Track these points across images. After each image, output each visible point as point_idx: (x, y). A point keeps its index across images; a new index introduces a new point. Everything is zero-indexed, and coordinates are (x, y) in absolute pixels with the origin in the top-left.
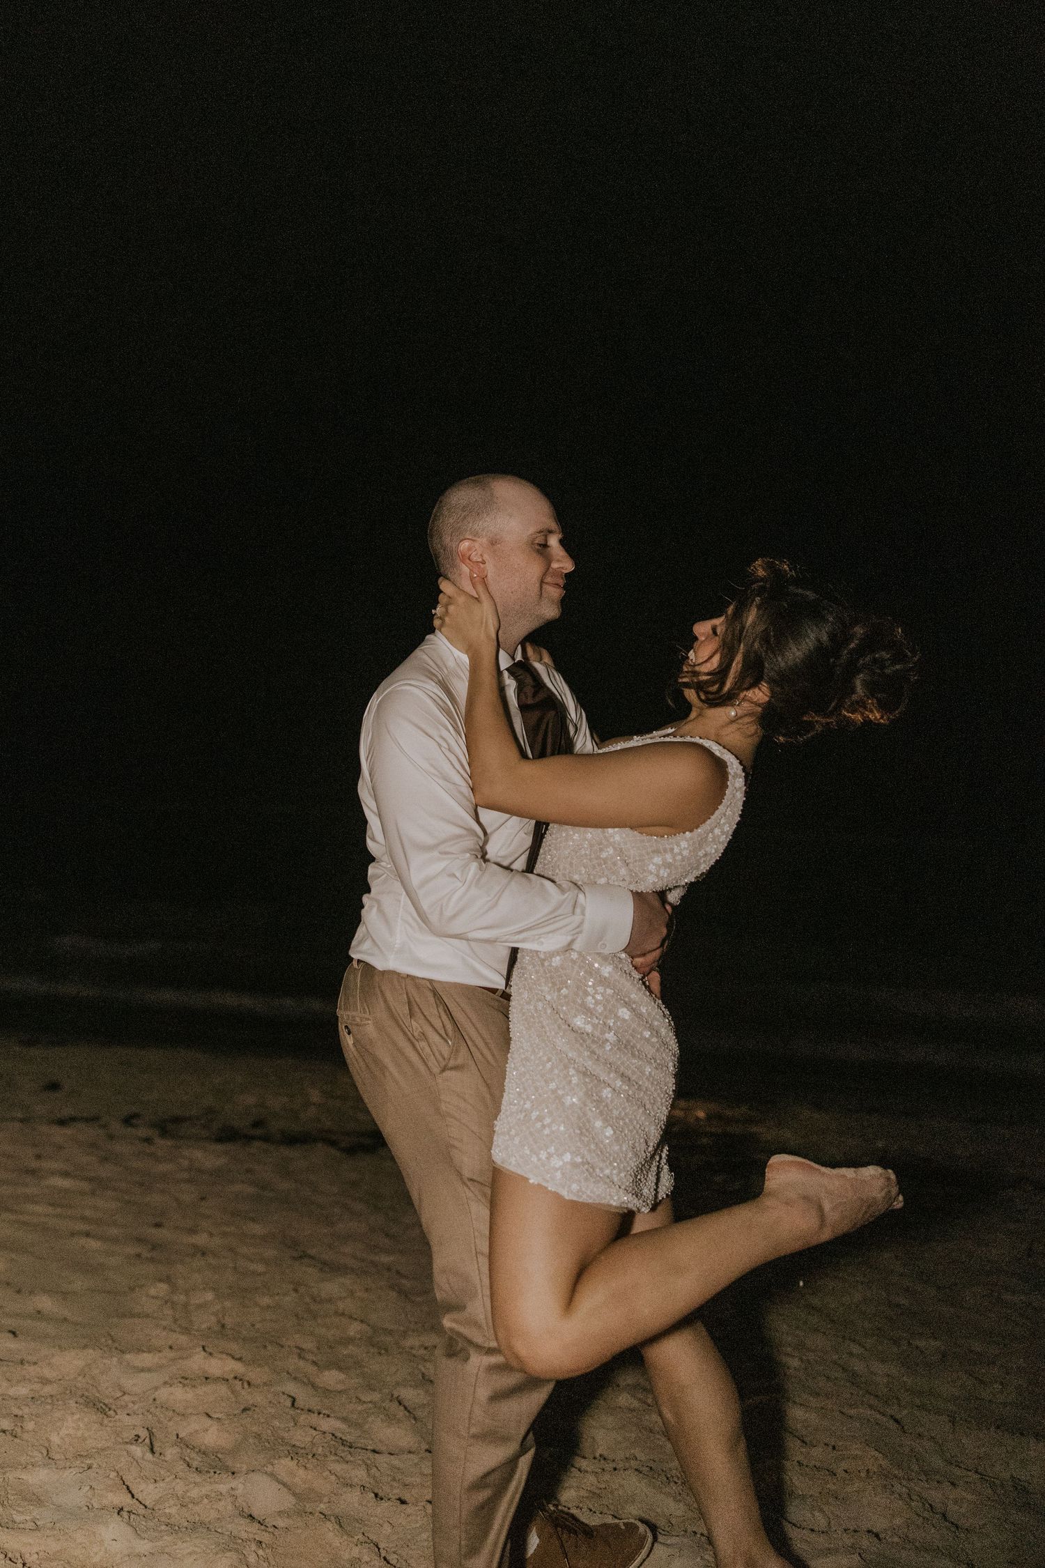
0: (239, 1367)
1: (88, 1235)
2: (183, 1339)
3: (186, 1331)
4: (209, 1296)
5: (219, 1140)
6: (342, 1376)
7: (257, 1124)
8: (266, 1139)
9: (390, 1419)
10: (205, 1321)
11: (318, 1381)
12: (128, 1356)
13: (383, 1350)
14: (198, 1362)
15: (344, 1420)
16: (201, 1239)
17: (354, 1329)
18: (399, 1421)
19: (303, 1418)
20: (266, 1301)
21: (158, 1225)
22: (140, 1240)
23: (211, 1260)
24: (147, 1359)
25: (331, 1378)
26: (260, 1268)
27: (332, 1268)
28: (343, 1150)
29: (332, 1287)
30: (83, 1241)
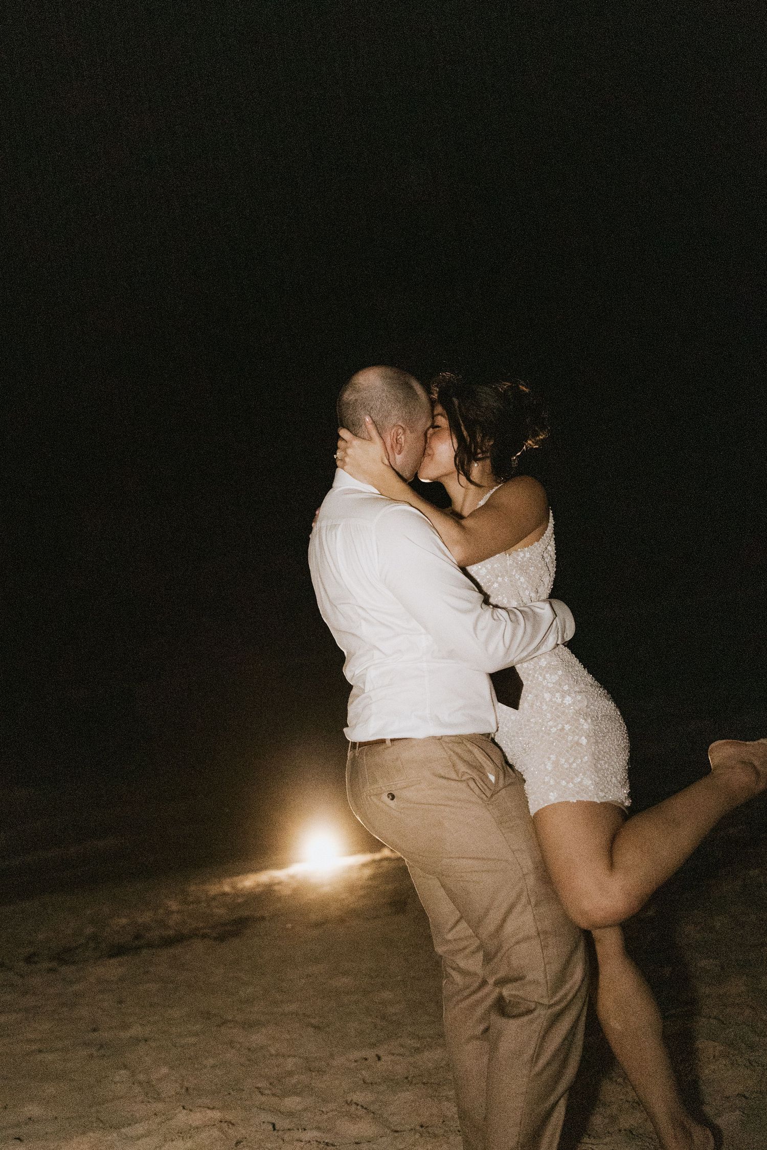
0: (217, 1115)
1: (40, 1051)
2: (160, 1106)
3: (158, 1099)
4: (164, 1070)
5: (111, 956)
6: (298, 1099)
7: (137, 937)
8: (150, 945)
9: (353, 1118)
10: (169, 1089)
11: (282, 1109)
12: (123, 1130)
13: (320, 1072)
14: (182, 1118)
15: (318, 1128)
16: (136, 1030)
17: (290, 1064)
18: (361, 1118)
19: (286, 1137)
20: (211, 1061)
21: (95, 1030)
22: (87, 1044)
23: (153, 1045)
24: (139, 1129)
25: (292, 1103)
26: (193, 1040)
27: (250, 1025)
28: (215, 939)
29: (258, 1038)
30: (39, 1057)
